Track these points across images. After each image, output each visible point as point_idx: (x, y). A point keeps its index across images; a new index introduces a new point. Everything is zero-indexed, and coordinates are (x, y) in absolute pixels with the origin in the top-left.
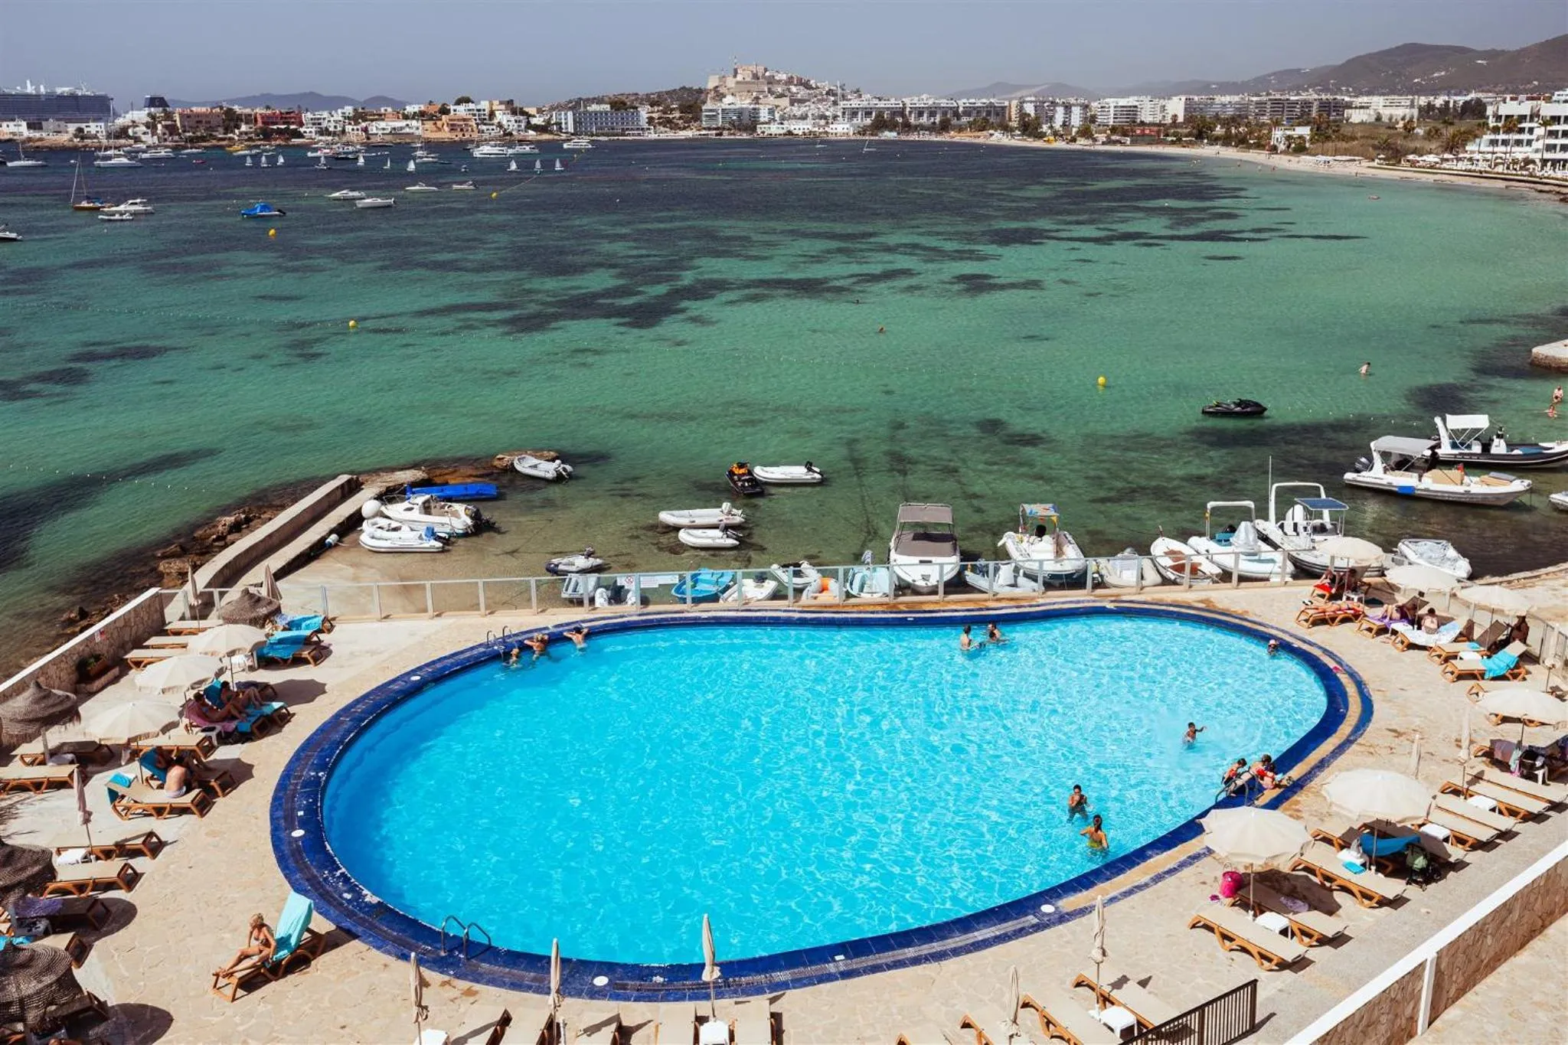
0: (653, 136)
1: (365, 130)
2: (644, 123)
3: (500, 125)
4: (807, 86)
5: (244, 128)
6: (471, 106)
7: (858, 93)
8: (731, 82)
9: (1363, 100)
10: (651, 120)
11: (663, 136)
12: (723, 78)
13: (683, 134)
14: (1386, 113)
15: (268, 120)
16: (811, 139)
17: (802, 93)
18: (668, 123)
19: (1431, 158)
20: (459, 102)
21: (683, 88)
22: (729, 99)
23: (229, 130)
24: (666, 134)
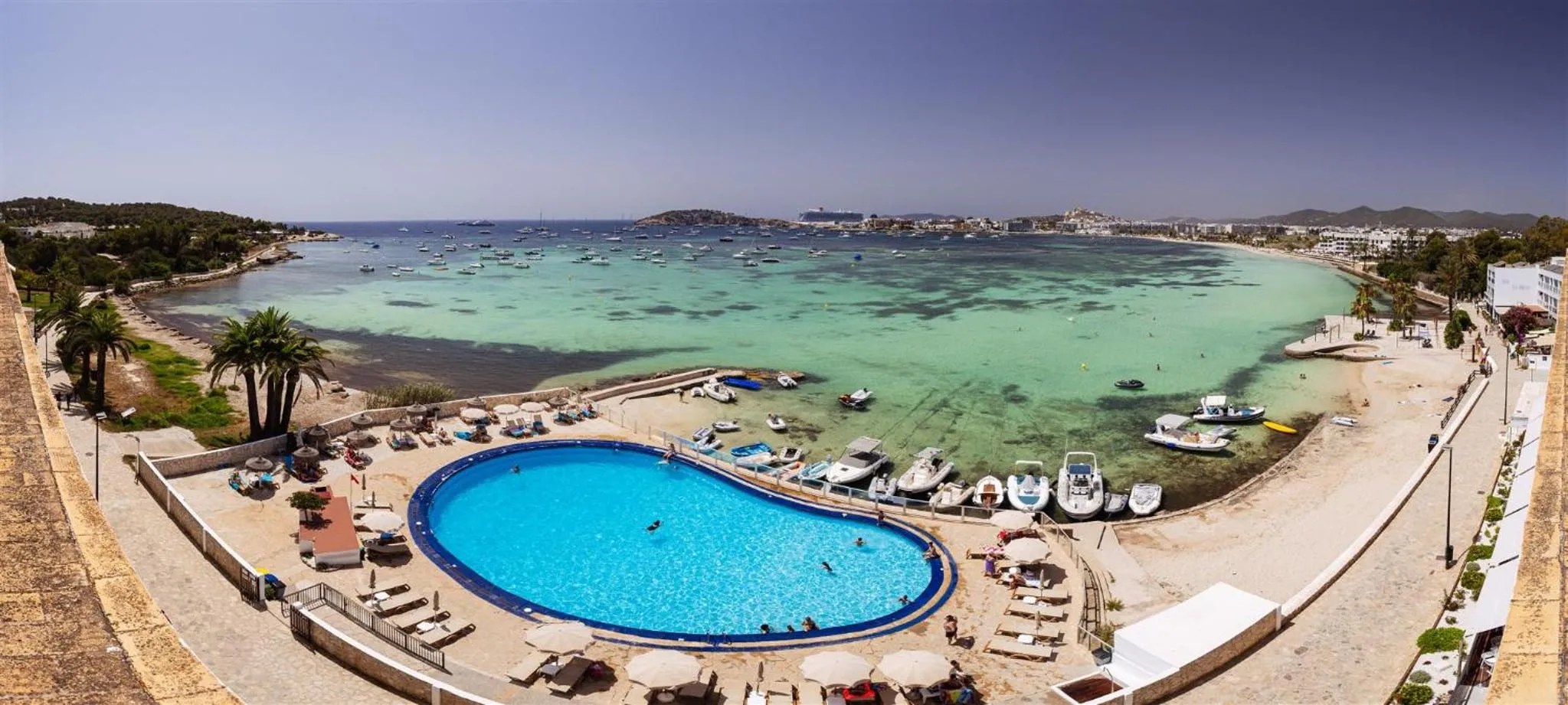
0: (1036, 233)
1: (934, 227)
2: (1034, 227)
3: (981, 227)
4: (1102, 216)
6: (972, 220)
7: (1119, 219)
8: (1073, 214)
9: (1291, 227)
10: (1037, 227)
12: (1070, 213)
13: (1047, 232)
14: (1298, 232)
16: (1096, 236)
17: (1100, 218)
18: (1043, 228)
19: (1302, 250)
20: (969, 218)
21: (1056, 216)
22: (1072, 220)
23: (890, 226)
24: (1041, 232)
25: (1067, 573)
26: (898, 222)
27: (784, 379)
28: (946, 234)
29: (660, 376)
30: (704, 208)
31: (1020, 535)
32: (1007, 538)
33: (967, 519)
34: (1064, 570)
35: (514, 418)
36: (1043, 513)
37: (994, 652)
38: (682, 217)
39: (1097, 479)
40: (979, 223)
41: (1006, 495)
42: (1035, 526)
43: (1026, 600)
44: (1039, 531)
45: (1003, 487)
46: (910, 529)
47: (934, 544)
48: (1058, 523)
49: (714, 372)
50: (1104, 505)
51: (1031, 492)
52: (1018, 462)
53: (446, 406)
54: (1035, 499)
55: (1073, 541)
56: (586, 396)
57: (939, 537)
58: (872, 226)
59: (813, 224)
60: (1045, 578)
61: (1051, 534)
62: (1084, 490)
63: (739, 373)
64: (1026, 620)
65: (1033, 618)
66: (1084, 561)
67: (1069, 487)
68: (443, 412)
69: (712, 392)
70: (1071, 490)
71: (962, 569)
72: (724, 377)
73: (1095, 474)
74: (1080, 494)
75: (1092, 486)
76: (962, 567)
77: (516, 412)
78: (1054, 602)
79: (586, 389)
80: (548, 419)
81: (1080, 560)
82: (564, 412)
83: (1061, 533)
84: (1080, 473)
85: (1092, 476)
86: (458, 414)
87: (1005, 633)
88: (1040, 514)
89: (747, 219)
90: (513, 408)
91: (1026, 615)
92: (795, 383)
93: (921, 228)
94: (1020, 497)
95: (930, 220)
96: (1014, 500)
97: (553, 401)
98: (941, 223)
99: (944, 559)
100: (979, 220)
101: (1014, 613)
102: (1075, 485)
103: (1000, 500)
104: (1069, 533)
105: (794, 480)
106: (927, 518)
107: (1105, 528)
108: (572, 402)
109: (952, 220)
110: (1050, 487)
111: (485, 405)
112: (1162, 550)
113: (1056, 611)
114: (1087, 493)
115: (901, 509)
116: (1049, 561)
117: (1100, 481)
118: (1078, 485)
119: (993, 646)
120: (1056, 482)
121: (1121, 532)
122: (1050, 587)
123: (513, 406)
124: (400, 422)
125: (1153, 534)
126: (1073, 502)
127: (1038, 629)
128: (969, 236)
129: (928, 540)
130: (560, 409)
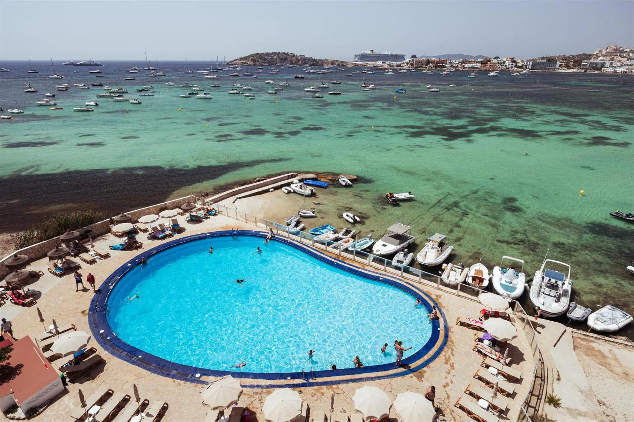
0: (559, 71)
1: (464, 66)
2: (557, 66)
3: (506, 66)
5: (431, 64)
6: (498, 59)
8: (604, 52)
10: (560, 66)
11: (563, 71)
12: (601, 51)
13: (571, 71)
15: (438, 62)
18: (568, 67)
20: (496, 58)
21: (584, 54)
22: (601, 58)
23: (426, 65)
24: (565, 70)
25: (525, 357)
26: (433, 62)
27: (344, 180)
28: (473, 72)
29: (259, 181)
30: (281, 51)
31: (496, 315)
32: (487, 315)
33: (462, 294)
34: (523, 354)
35: (156, 224)
36: (517, 302)
37: (462, 408)
38: (265, 59)
39: (567, 287)
40: (504, 62)
41: (490, 281)
42: (509, 311)
43: (491, 369)
44: (512, 316)
45: (489, 274)
46: (422, 294)
47: (436, 309)
48: (528, 314)
49: (295, 176)
50: (567, 310)
51: (511, 282)
52: (504, 257)
53: (96, 226)
54: (513, 289)
55: (536, 332)
56: (208, 199)
57: (440, 303)
58: (412, 65)
59: (364, 63)
60: (508, 356)
61: (519, 321)
62: (553, 293)
63: (313, 176)
64: (487, 387)
65: (492, 387)
66: (540, 352)
67: (541, 287)
68: (95, 232)
69: (298, 189)
70: (542, 290)
71: (452, 332)
72: (303, 179)
73: (566, 282)
74: (549, 295)
75: (561, 292)
76: (452, 330)
77: (158, 219)
78: (511, 379)
79: (207, 195)
80: (182, 221)
81: (537, 351)
82: (194, 214)
83: (528, 323)
84: (554, 278)
85: (564, 284)
86: (109, 231)
87: (471, 394)
88: (515, 303)
89: (315, 60)
90: (154, 217)
91: (488, 383)
92: (350, 183)
93: (451, 66)
94: (501, 285)
95: (461, 60)
96: (497, 286)
97: (184, 206)
98: (470, 62)
99: (441, 321)
100: (505, 59)
101: (480, 379)
102: (546, 286)
103: (486, 283)
104: (535, 325)
105: (346, 250)
106: (434, 287)
107: (565, 331)
108: (199, 205)
109: (480, 60)
110: (526, 282)
111: (131, 219)
112: (612, 371)
113: (509, 387)
114: (555, 297)
115: (417, 279)
116: (514, 343)
117: (570, 290)
118: (549, 287)
119: (462, 403)
120: (531, 280)
121: (579, 340)
122: (509, 365)
123: (154, 215)
124: (57, 251)
125: (607, 353)
126: (541, 300)
127: (493, 397)
128: (492, 74)
129: (432, 304)
130: (191, 212)
